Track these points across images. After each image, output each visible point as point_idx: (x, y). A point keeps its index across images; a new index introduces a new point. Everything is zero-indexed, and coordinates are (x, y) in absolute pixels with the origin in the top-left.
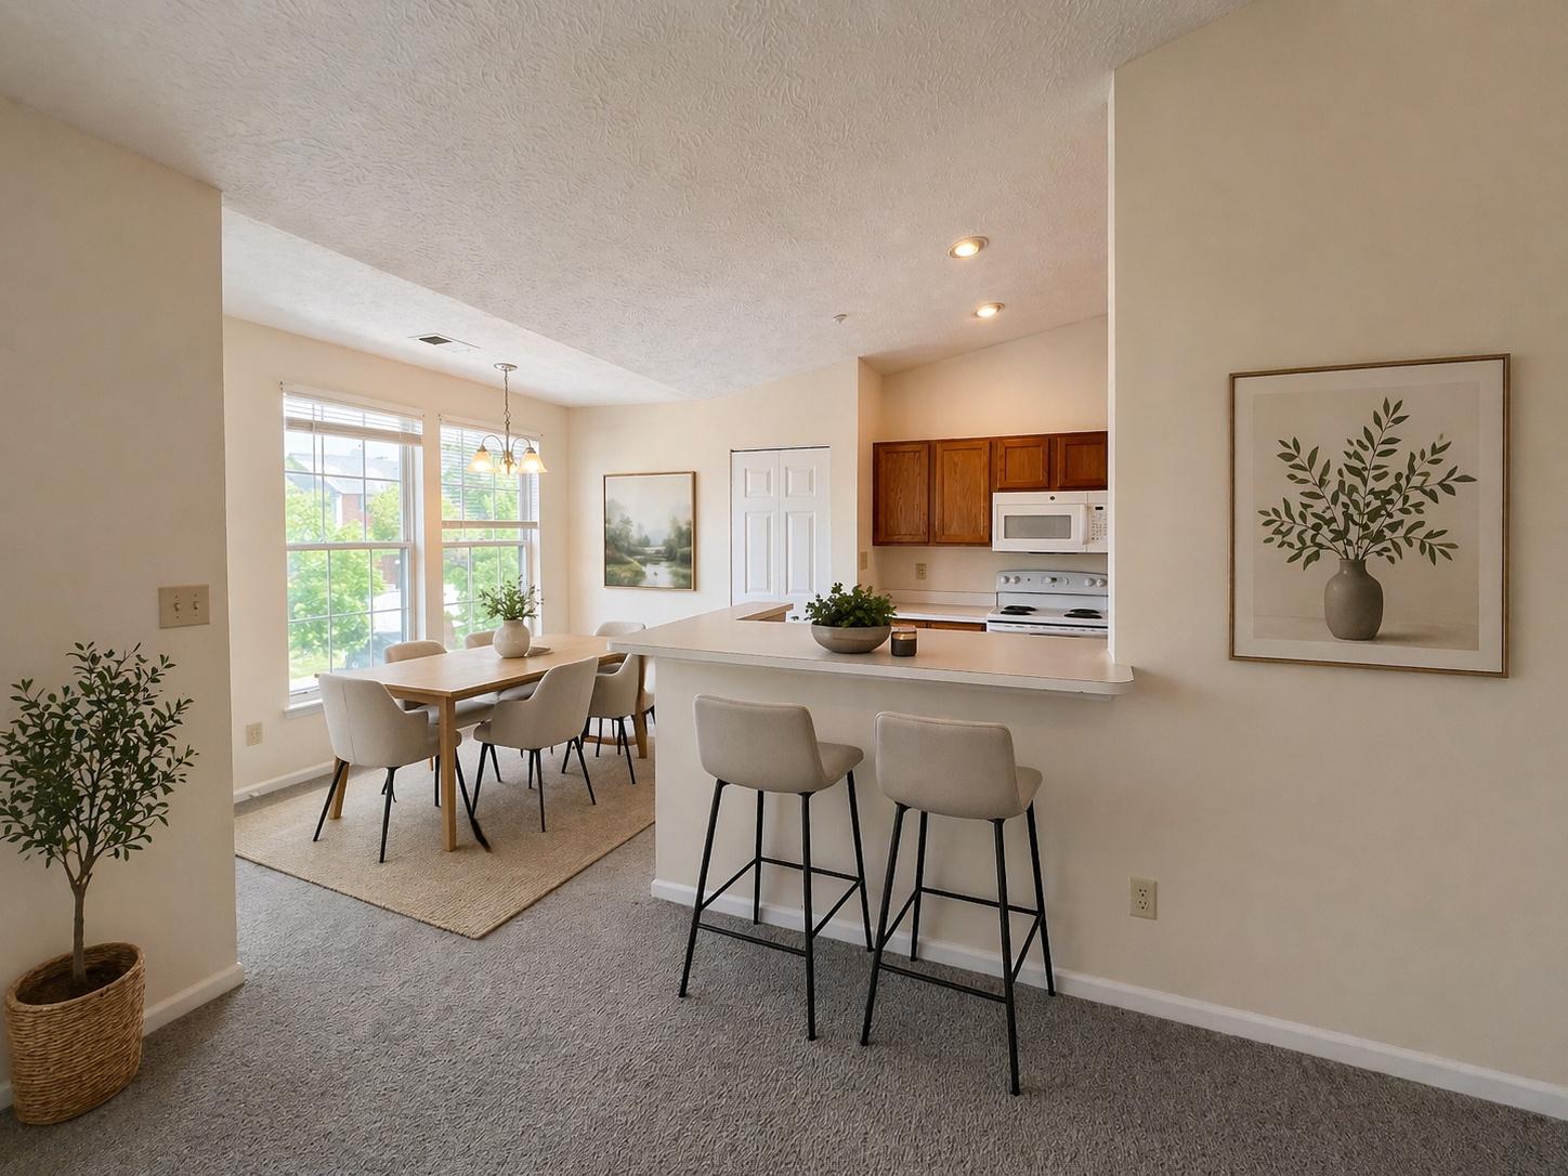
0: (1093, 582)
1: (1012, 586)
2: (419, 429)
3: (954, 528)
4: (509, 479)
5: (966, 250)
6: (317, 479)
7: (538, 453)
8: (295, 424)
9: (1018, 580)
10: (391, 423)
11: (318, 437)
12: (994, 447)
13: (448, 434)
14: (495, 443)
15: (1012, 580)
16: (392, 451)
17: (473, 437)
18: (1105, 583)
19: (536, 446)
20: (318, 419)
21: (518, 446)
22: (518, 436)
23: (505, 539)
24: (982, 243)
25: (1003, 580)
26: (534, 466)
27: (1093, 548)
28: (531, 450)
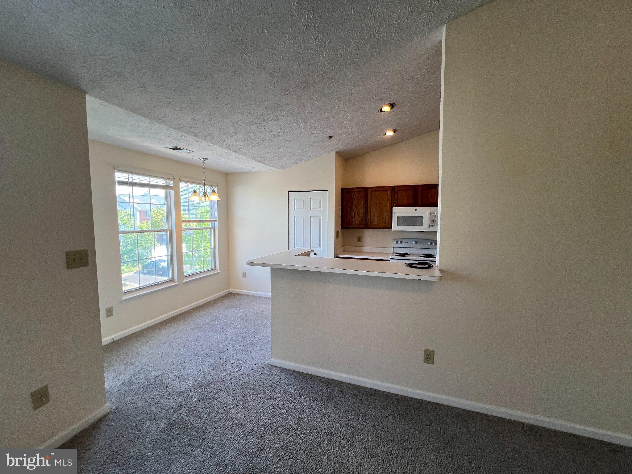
0: (431, 243)
1: (399, 245)
2: (172, 183)
3: (376, 222)
4: (205, 203)
5: (386, 109)
6: (131, 205)
7: (216, 191)
8: (121, 183)
9: (401, 242)
10: (161, 182)
11: (131, 188)
12: (394, 189)
13: (183, 185)
14: (200, 189)
15: (399, 242)
16: (162, 193)
17: (192, 186)
18: (436, 244)
19: (215, 189)
20: (130, 181)
21: (208, 189)
22: (209, 185)
23: (204, 227)
24: (392, 106)
25: (395, 242)
26: (215, 198)
27: (432, 229)
28: (214, 191)
